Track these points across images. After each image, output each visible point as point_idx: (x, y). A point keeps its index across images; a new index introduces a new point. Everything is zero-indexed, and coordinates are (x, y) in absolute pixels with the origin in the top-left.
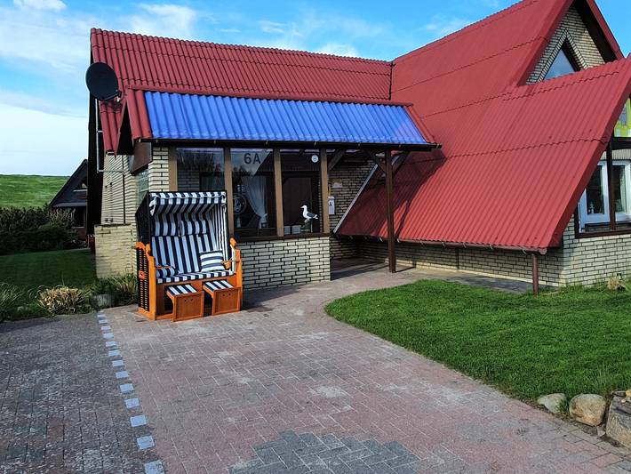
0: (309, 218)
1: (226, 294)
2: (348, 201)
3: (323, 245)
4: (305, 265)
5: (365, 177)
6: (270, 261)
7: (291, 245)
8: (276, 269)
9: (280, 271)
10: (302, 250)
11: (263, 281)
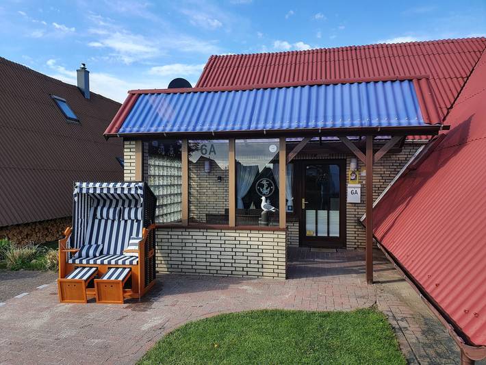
0: (265, 210)
1: (108, 286)
2: (381, 189)
3: (279, 240)
4: (258, 259)
5: (401, 165)
6: (221, 249)
7: (243, 236)
8: (227, 257)
9: (231, 261)
10: (254, 242)
11: (214, 268)
